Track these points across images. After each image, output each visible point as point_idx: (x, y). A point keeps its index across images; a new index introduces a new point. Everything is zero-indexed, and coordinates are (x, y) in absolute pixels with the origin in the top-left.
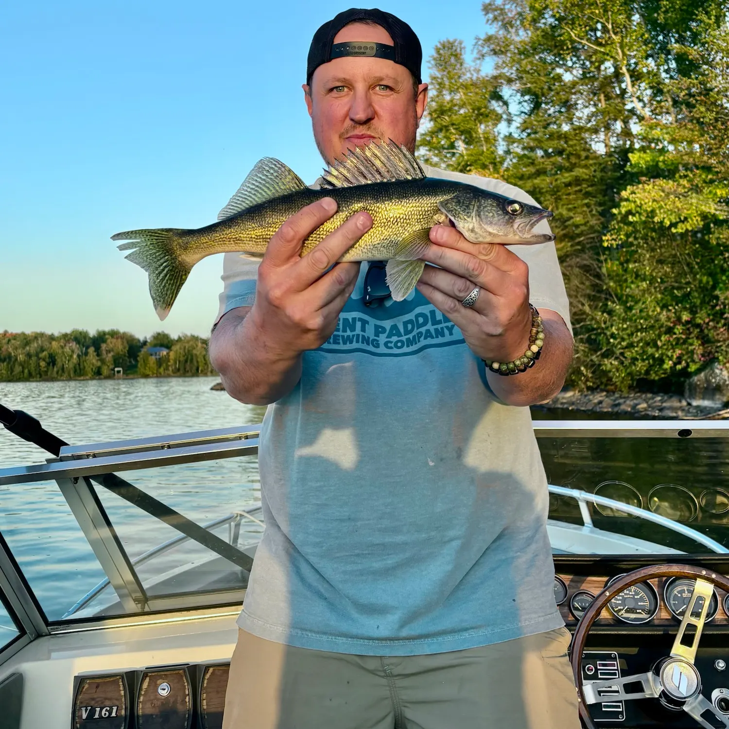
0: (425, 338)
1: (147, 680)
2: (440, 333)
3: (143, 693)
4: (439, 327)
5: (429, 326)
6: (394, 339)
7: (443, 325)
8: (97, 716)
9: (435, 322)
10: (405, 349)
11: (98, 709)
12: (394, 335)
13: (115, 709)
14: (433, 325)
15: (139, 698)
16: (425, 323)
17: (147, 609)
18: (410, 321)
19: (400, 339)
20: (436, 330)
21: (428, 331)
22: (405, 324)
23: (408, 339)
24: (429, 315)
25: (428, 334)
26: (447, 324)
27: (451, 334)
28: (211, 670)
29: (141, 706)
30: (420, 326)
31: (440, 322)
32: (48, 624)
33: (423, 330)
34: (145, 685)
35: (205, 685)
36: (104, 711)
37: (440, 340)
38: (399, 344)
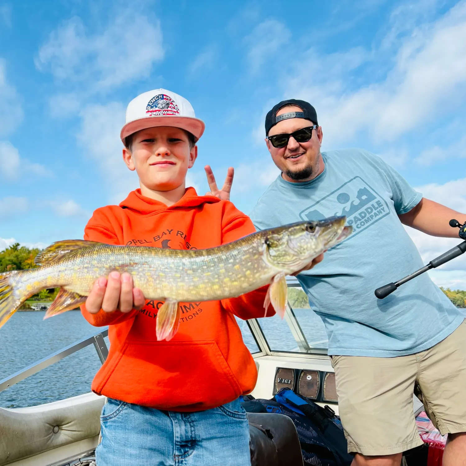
0: (376, 217)
1: (303, 373)
2: (380, 212)
3: (301, 377)
4: (378, 210)
5: (374, 211)
6: (359, 222)
7: (379, 209)
8: (283, 382)
9: (376, 209)
10: (366, 225)
11: (284, 380)
12: (357, 221)
13: (290, 381)
14: (375, 210)
15: (299, 379)
16: (372, 210)
17: (309, 352)
18: (363, 212)
19: (361, 221)
20: (378, 211)
21: (375, 213)
22: (360, 214)
23: (365, 220)
24: (372, 207)
25: (376, 215)
26: (381, 208)
27: (384, 211)
28: (329, 374)
29: (300, 382)
30: (369, 213)
31: (377, 208)
32: (270, 351)
33: (373, 214)
34: (302, 375)
35: (326, 379)
36: (286, 381)
37: (381, 215)
38: (362, 224)
